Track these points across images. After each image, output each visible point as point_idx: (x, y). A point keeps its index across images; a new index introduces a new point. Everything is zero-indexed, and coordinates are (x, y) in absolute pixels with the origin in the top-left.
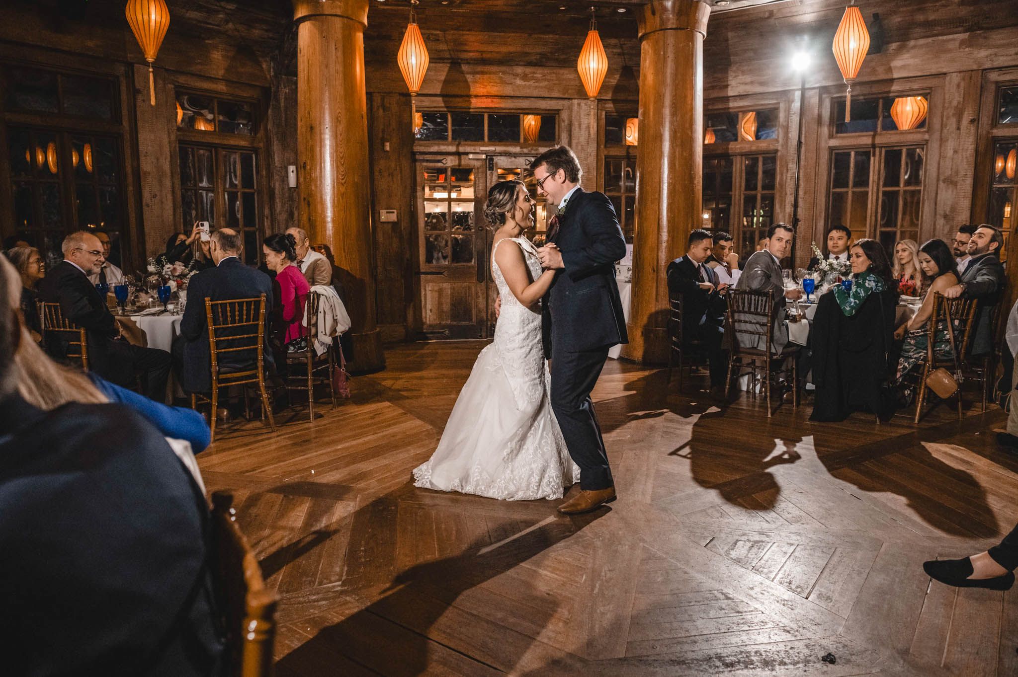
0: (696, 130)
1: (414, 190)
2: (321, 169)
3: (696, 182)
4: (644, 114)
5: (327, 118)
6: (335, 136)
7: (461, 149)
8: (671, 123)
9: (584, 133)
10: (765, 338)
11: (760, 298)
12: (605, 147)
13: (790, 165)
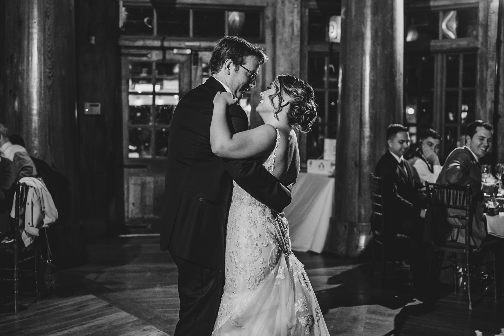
0: (396, 29)
1: (119, 85)
2: (28, 63)
3: (397, 79)
4: (346, 13)
5: (36, 13)
6: (43, 30)
7: (166, 44)
8: (373, 22)
9: (287, 30)
10: (464, 231)
11: (458, 192)
12: (309, 43)
13: (490, 63)
